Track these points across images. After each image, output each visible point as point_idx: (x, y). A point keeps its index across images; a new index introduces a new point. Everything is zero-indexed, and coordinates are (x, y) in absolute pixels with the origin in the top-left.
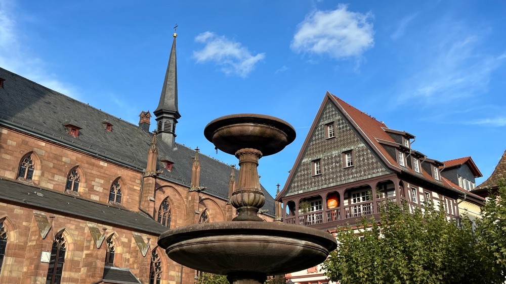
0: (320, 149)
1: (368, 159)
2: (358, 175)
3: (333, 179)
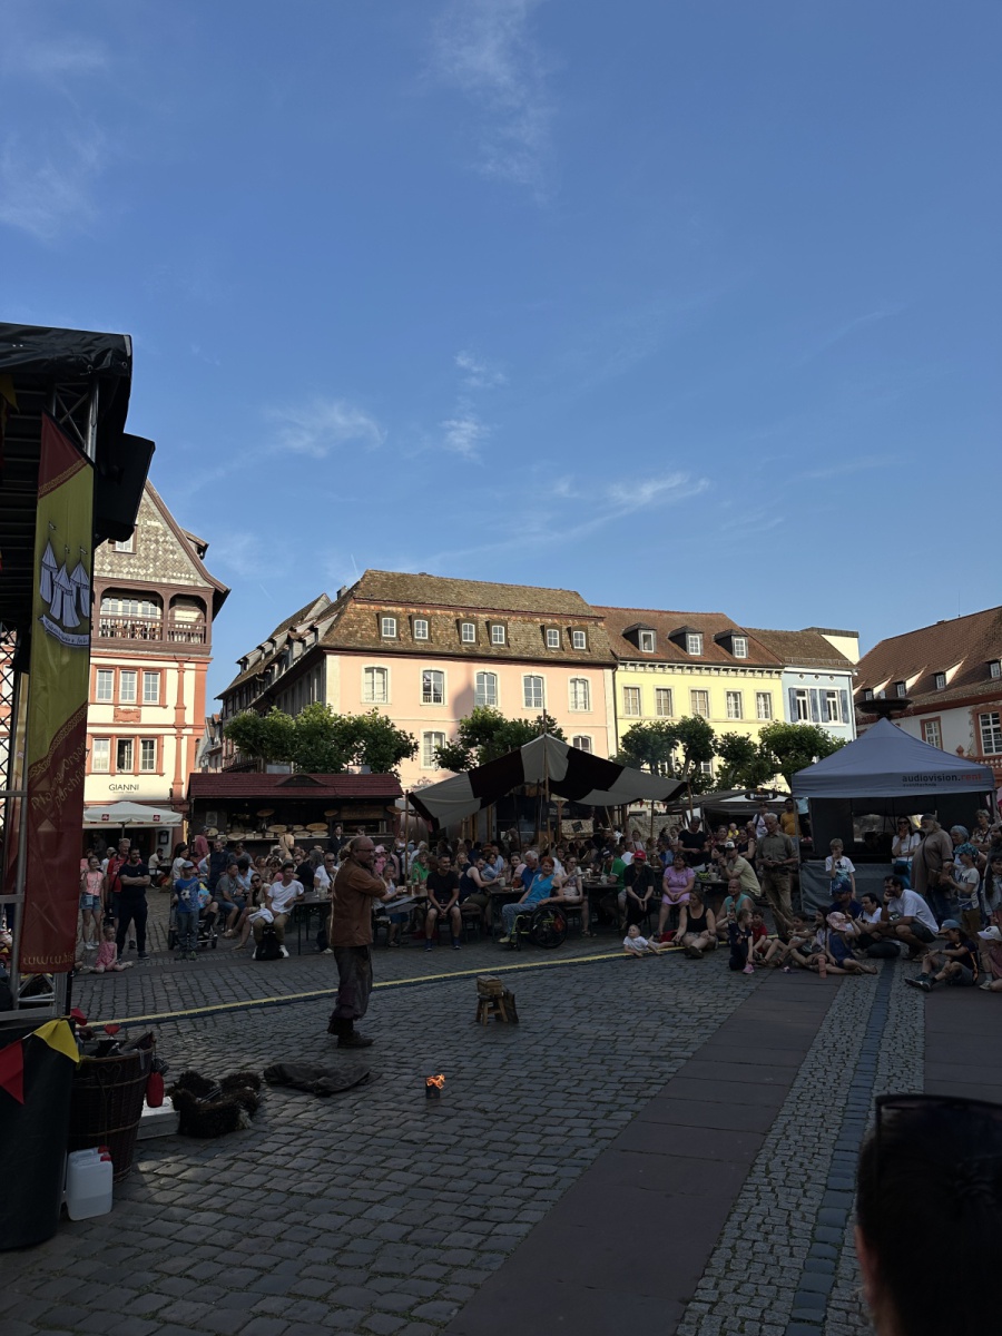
2: (142, 572)
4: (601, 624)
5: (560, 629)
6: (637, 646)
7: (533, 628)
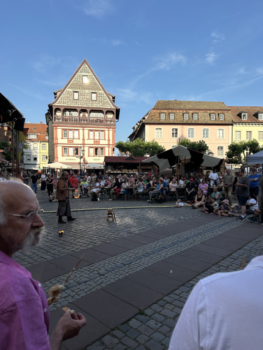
0: (78, 87)
1: (104, 99)
2: (98, 105)
3: (85, 103)
4: (229, 112)
5: (215, 114)
6: (241, 118)
7: (207, 114)
